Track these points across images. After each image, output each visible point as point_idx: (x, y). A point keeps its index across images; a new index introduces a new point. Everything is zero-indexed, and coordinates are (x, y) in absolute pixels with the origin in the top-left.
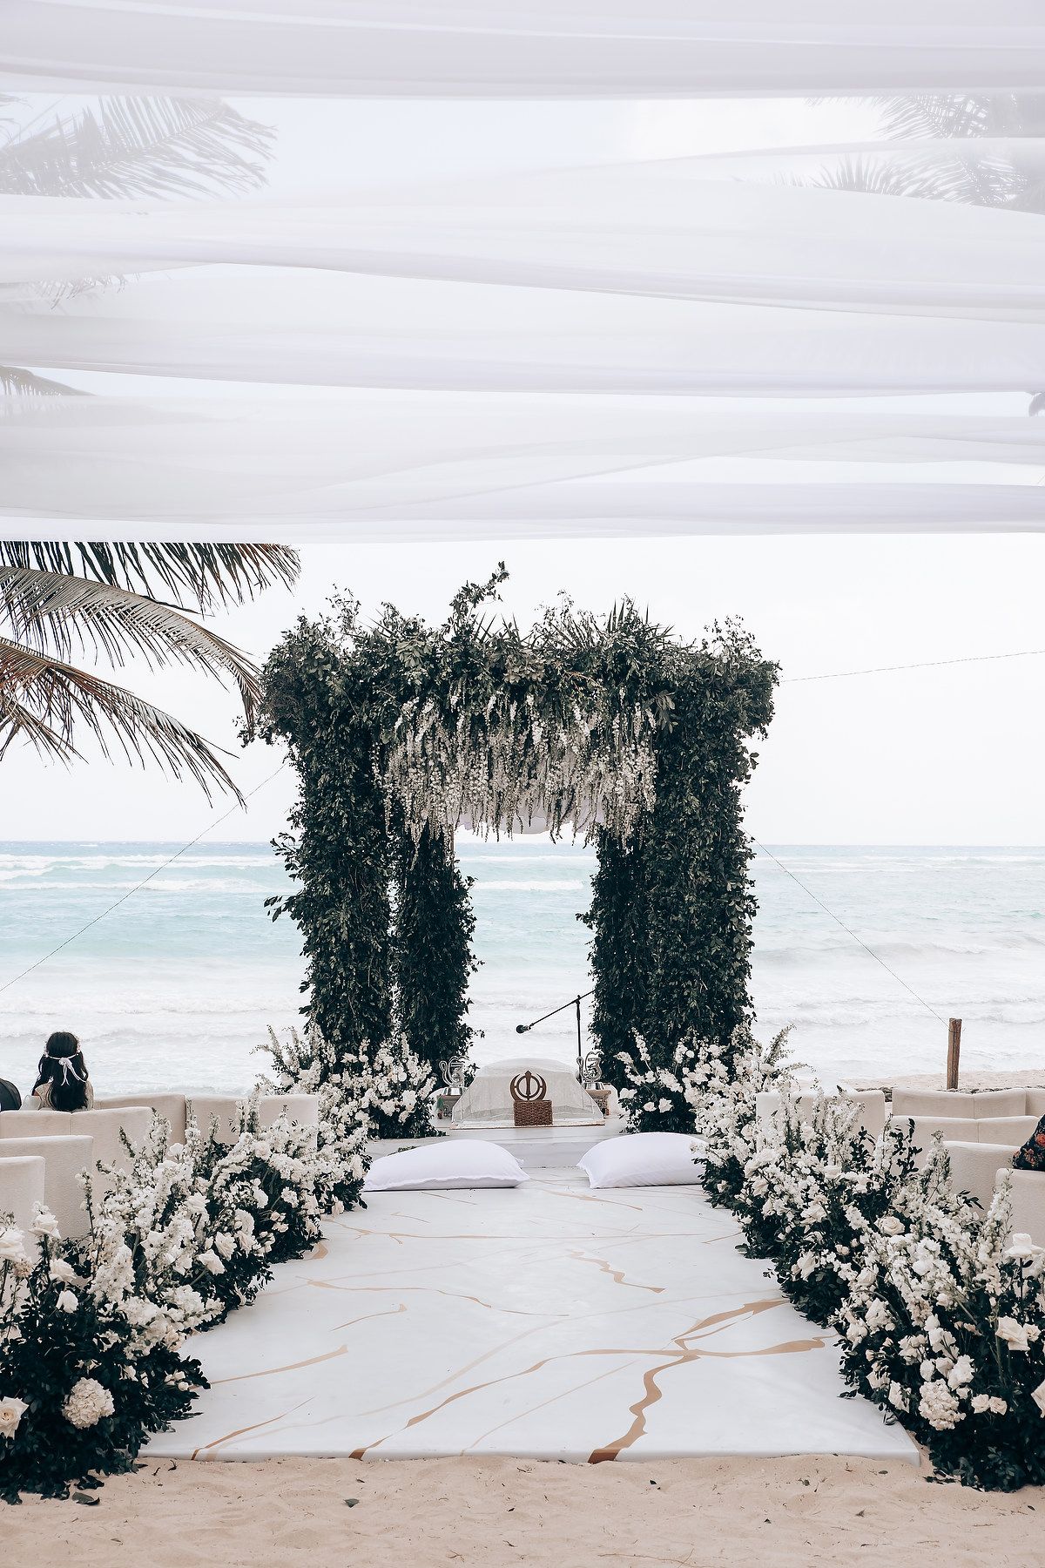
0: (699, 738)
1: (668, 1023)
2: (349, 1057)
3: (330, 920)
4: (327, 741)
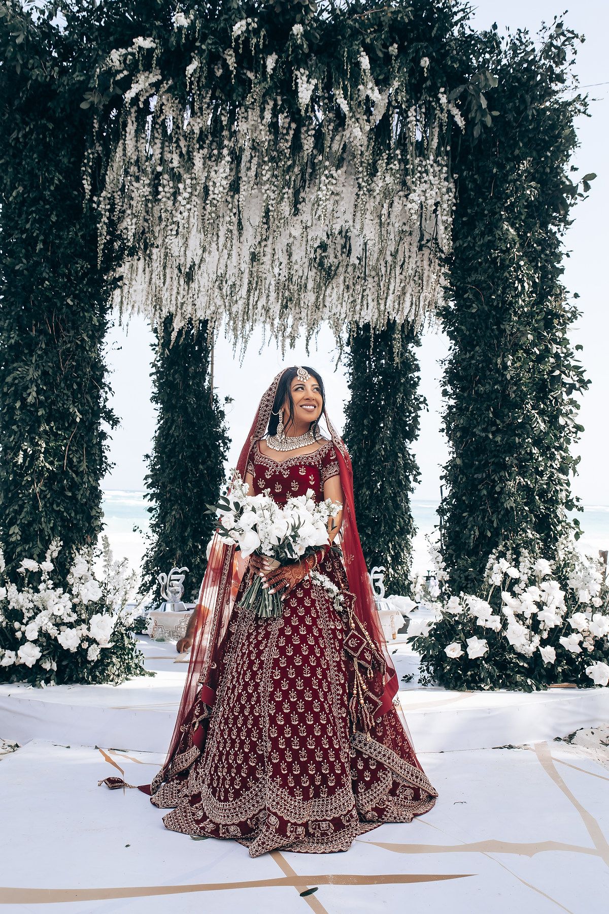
0: (517, 152)
1: (472, 529)
2: (29, 564)
3: (15, 379)
4: (26, 144)
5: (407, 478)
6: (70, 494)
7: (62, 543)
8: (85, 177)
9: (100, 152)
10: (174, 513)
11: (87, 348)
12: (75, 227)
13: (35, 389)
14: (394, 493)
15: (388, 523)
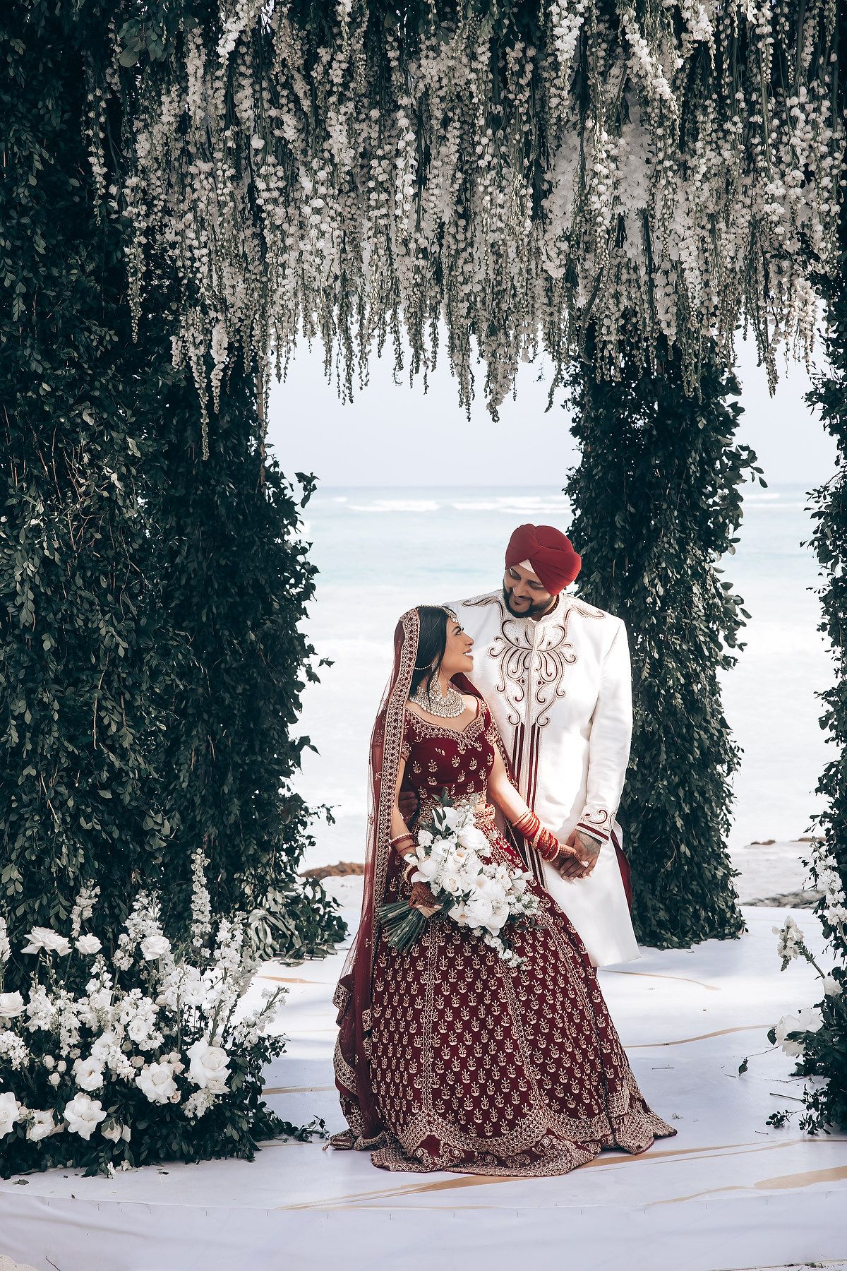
2: (44, 939)
5: (713, 636)
6: (108, 795)
7: (98, 890)
8: (92, 149)
9: (115, 88)
10: (196, 743)
11: (120, 503)
12: (78, 253)
13: (31, 596)
14: (686, 676)
15: (674, 743)
